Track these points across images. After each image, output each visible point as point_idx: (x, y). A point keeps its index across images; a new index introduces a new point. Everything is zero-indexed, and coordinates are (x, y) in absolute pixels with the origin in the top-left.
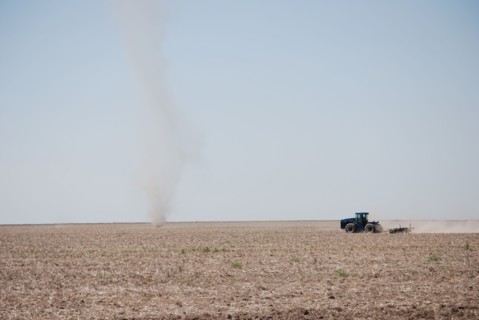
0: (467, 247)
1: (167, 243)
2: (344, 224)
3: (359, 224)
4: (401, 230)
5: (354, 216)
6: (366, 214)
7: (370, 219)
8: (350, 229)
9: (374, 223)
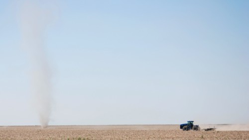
0: (202, 137)
1: (61, 135)
2: (182, 126)
3: (189, 126)
4: (210, 129)
5: (187, 123)
6: (193, 122)
7: (195, 124)
8: (185, 129)
9: (197, 126)
